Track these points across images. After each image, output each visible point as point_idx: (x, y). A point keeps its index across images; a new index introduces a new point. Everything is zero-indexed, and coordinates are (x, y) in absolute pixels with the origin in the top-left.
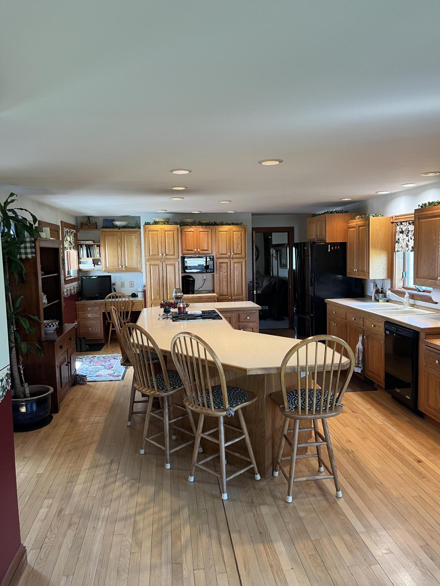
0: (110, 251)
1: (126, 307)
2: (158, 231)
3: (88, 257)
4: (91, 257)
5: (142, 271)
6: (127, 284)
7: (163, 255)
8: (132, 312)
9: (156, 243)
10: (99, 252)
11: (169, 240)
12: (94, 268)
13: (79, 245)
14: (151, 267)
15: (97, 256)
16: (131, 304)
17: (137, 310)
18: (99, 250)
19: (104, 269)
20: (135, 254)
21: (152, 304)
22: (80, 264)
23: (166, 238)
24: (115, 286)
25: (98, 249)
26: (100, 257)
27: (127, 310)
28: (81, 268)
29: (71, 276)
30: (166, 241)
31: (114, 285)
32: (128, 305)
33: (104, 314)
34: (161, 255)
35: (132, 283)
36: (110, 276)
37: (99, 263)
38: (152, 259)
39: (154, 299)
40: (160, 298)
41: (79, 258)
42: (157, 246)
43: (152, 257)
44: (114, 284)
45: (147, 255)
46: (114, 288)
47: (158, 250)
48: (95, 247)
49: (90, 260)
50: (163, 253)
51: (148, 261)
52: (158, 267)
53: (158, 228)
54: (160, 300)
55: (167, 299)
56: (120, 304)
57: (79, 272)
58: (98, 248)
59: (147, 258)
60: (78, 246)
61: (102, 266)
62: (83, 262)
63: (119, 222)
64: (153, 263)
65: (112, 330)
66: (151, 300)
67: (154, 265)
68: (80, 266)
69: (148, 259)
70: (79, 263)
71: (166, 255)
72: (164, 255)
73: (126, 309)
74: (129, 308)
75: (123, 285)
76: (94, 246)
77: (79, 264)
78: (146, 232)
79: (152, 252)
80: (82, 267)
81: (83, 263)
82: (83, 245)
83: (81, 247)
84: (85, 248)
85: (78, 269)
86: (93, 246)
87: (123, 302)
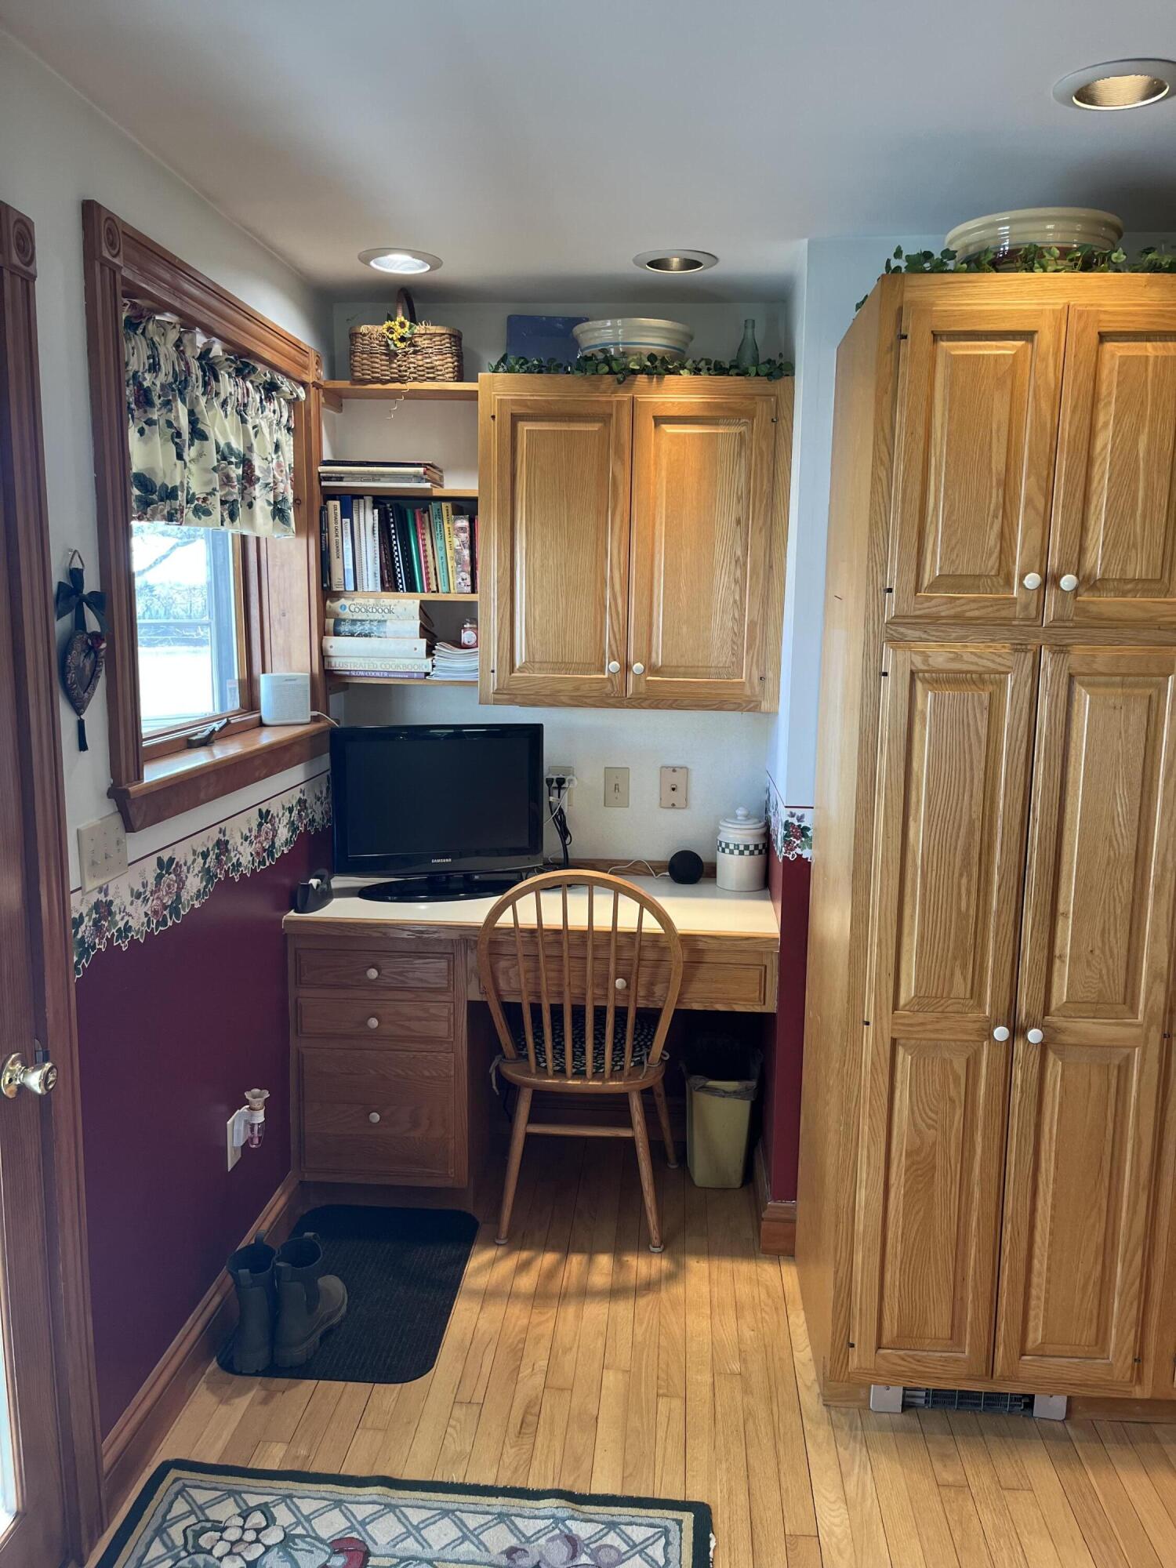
0: (543, 544)
1: (643, 980)
2: (1028, 336)
3: (389, 583)
4: (411, 588)
5: (765, 706)
6: (645, 787)
7: (1049, 580)
8: (683, 1017)
9: (998, 462)
10: (466, 552)
11: (1137, 432)
12: (429, 669)
13: (329, 495)
14: (926, 701)
15: (455, 580)
16: (679, 955)
17: (721, 1007)
18: (465, 536)
19: (494, 677)
20: (725, 579)
21: (894, 1042)
22: (337, 634)
23: (1106, 415)
24: (565, 794)
25: (462, 529)
26: (473, 591)
27: (646, 997)
28: (339, 663)
29: (261, 724)
30: (1104, 439)
31: (560, 788)
32: (659, 962)
33: (478, 1011)
34: (1032, 580)
35: (676, 778)
36: (533, 734)
37: (467, 637)
38: (933, 620)
39: (922, 1001)
40: (976, 992)
41: (327, 591)
42: (996, 496)
43: (939, 602)
44: (561, 782)
45: (892, 579)
46: (561, 811)
47: (1005, 538)
48: (440, 510)
49: (406, 607)
50: (1054, 562)
51: (891, 640)
52: (985, 696)
53: (1027, 304)
54: (980, 1005)
55: (1046, 1011)
56: (602, 954)
57: (328, 691)
58: (463, 523)
59: (890, 611)
60: (323, 509)
61: (484, 662)
62: (354, 622)
63: (619, 322)
64: (939, 656)
65: (529, 1137)
66: (895, 1007)
67: (948, 681)
68: (331, 652)
69: (899, 620)
70: (328, 623)
71: (1087, 582)
72: (1068, 582)
73: (642, 993)
74: (658, 990)
75: (616, 787)
76: (434, 506)
77: (323, 632)
78: (905, 348)
79: (949, 549)
80: (348, 654)
81: (358, 629)
82: (361, 497)
83: (346, 513)
84: (368, 519)
85: (316, 670)
86: (427, 510)
87: (623, 941)
